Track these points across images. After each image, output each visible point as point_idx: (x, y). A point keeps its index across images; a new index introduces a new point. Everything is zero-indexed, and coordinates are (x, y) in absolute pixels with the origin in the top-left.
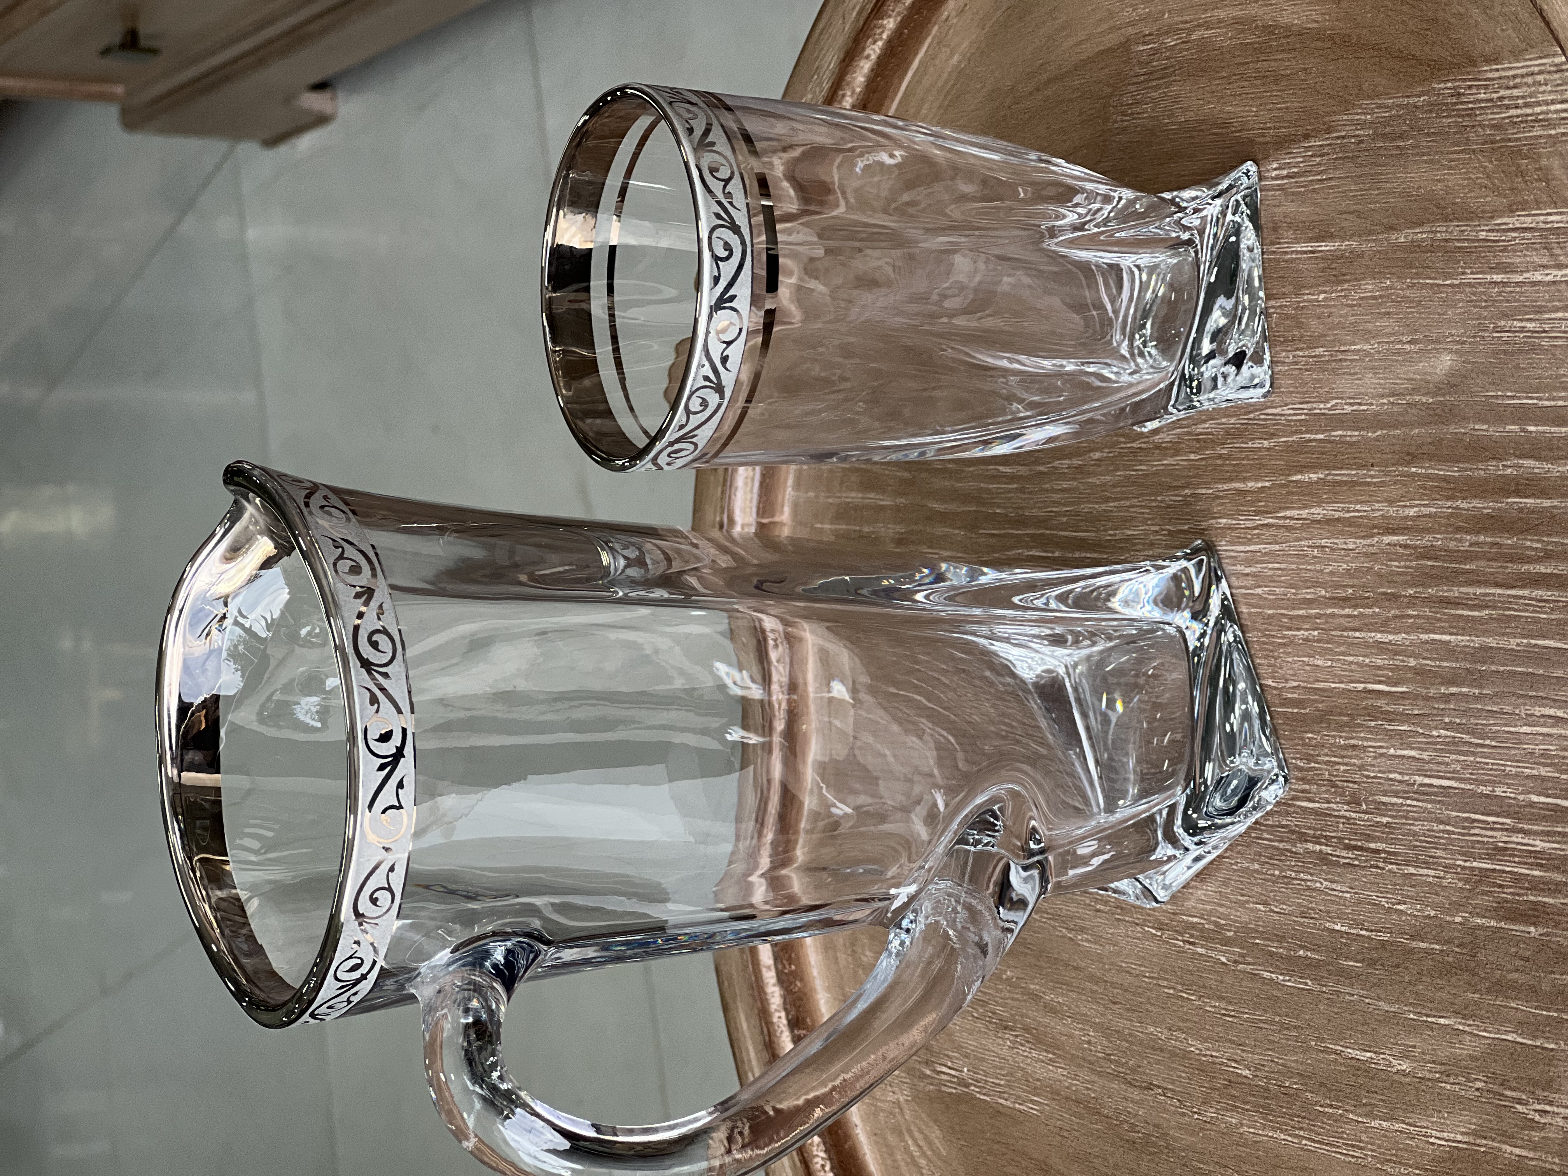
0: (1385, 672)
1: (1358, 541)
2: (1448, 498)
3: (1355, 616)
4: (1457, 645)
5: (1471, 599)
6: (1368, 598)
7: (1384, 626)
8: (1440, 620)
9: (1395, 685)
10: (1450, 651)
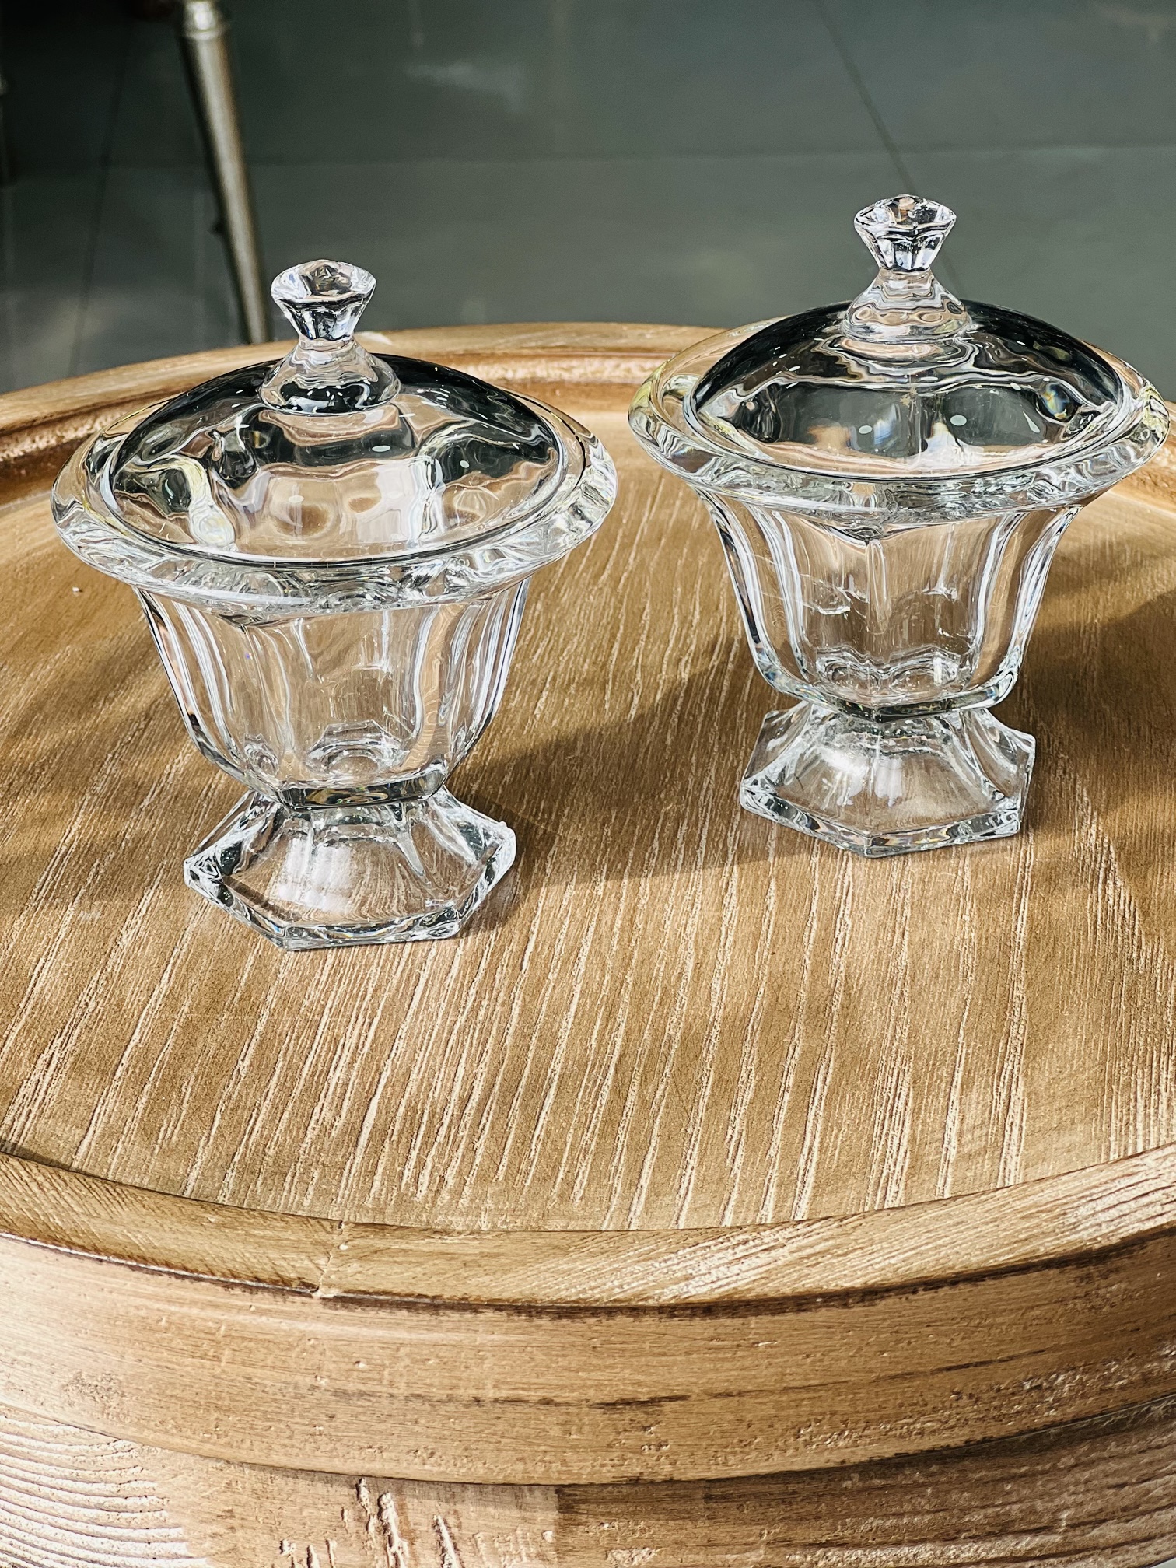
0: (546, 952)
1: (693, 936)
2: (725, 1019)
3: (612, 929)
4: (563, 1017)
5: (610, 1032)
6: (630, 941)
7: (596, 954)
8: (594, 1003)
9: (531, 960)
10: (557, 1011)
